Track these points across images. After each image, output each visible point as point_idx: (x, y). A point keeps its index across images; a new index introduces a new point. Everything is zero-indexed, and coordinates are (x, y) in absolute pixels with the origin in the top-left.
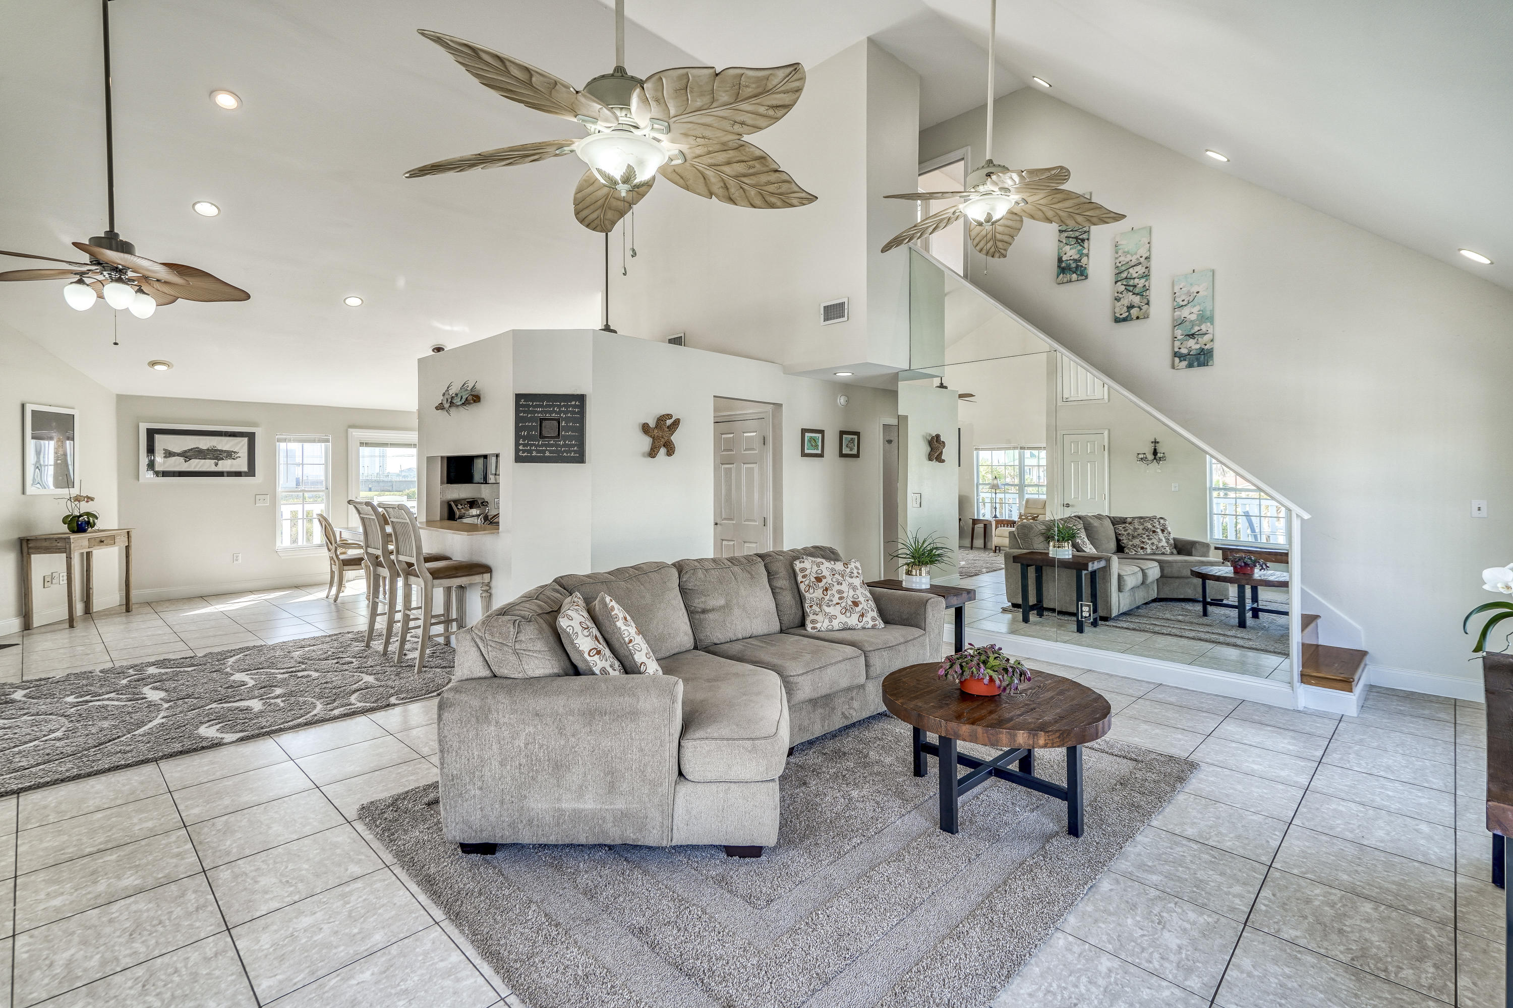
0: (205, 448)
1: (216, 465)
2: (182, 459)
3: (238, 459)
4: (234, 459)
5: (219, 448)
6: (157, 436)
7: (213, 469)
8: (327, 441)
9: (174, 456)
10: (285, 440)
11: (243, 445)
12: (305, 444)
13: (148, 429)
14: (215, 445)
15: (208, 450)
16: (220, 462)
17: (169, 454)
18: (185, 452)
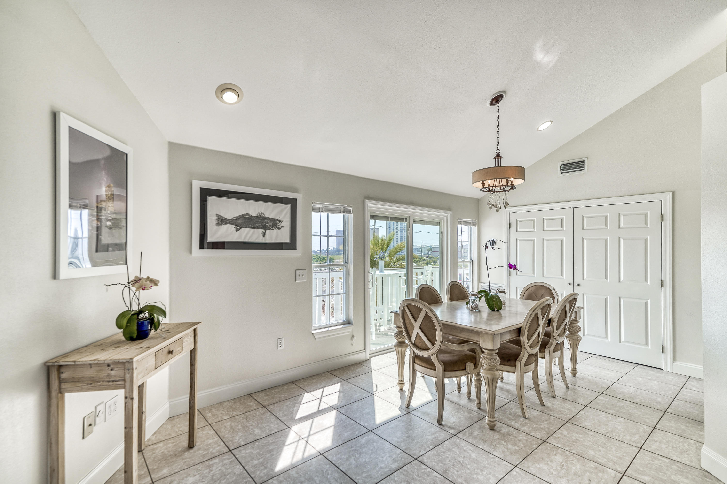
0: (254, 215)
1: (264, 235)
2: (231, 228)
3: (283, 229)
4: (279, 229)
5: (267, 215)
6: (210, 199)
7: (261, 239)
8: (349, 212)
9: (226, 223)
10: (318, 210)
11: (287, 213)
12: (330, 215)
13: (201, 189)
14: (263, 211)
15: (257, 217)
16: (268, 232)
17: (221, 221)
18: (236, 219)
